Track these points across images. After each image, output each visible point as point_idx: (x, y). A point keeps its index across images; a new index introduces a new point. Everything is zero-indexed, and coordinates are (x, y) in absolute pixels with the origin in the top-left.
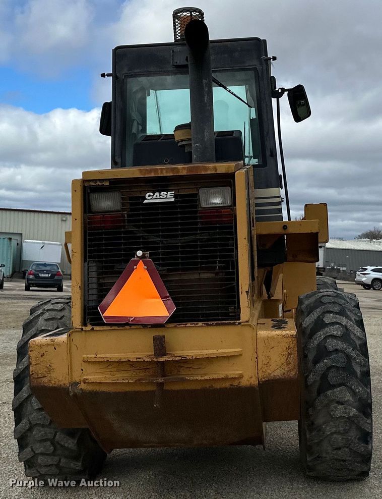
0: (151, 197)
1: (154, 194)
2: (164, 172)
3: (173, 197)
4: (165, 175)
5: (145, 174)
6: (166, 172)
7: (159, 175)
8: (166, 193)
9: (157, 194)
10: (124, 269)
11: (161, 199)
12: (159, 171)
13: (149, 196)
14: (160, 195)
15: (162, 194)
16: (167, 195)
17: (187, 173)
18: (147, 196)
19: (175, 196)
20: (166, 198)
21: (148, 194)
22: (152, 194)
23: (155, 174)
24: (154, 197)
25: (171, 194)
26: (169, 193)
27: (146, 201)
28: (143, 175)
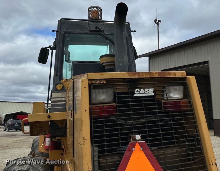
0: (138, 92)
1: (140, 90)
2: (144, 75)
3: (153, 92)
4: (145, 77)
5: (132, 76)
6: (145, 75)
7: (141, 77)
8: (148, 89)
9: (142, 90)
10: (125, 151)
11: (145, 94)
12: (141, 75)
13: (137, 91)
14: (144, 91)
15: (145, 90)
16: (149, 90)
17: (158, 76)
18: (136, 92)
19: (154, 92)
20: (149, 93)
21: (136, 90)
22: (139, 90)
23: (138, 76)
24: (141, 92)
25: (151, 90)
26: (150, 89)
27: (135, 95)
28: (130, 76)
